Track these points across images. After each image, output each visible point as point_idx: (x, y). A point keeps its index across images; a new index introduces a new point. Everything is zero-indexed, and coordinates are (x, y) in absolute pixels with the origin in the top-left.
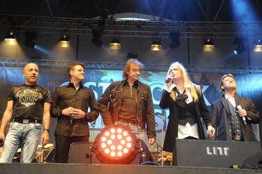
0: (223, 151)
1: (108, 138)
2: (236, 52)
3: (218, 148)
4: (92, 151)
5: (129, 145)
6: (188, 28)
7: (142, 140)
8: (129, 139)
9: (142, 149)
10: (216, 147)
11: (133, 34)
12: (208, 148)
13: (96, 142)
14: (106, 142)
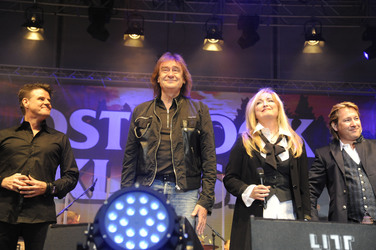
0: (342, 242)
1: (122, 214)
2: (366, 55)
3: (333, 237)
4: (89, 239)
5: (162, 228)
6: (276, 8)
7: (186, 221)
8: (161, 216)
9: (186, 236)
10: (328, 234)
11: (169, 17)
12: (312, 237)
13: (97, 221)
14: (116, 222)
